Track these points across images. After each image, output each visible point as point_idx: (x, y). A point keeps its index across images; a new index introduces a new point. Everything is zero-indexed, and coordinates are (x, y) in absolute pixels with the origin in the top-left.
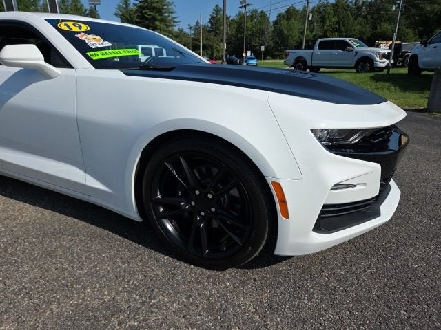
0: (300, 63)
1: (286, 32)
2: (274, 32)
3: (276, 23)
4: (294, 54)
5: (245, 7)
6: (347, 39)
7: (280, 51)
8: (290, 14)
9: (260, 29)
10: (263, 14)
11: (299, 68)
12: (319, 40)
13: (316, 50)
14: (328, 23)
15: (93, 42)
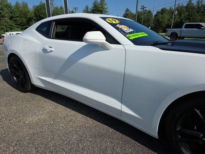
0: (174, 35)
1: (161, 20)
2: (154, 20)
3: (156, 16)
4: (170, 31)
5: (143, 8)
6: (201, 23)
7: (157, 29)
8: (163, 11)
9: (148, 19)
10: (150, 12)
11: (173, 37)
12: (185, 24)
13: (183, 29)
14: (183, 15)
15: (125, 29)
